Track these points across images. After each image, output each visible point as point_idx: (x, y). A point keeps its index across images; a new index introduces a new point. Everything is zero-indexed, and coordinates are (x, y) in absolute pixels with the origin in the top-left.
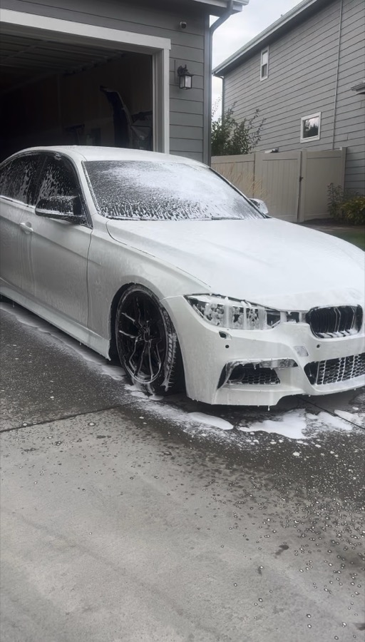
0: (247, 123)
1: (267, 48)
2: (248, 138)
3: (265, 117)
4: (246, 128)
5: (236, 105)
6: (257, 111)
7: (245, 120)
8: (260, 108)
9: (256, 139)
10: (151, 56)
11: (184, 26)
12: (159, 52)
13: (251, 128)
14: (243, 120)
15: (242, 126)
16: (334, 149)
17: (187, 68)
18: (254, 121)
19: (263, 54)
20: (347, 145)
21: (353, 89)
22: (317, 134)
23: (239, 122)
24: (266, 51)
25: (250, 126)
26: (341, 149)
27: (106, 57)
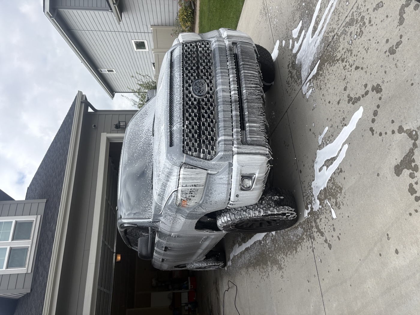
0: (139, 83)
1: (99, 70)
2: (147, 82)
3: (135, 73)
4: (142, 83)
5: (129, 87)
6: (133, 77)
7: (138, 84)
8: (131, 75)
9: (148, 77)
10: (110, 143)
11: (95, 126)
12: (108, 139)
13: (142, 80)
14: (138, 85)
15: (140, 85)
16: (152, 33)
17: (116, 124)
18: (138, 78)
19: (102, 72)
20: (149, 26)
21: (119, 24)
22: (144, 42)
23: (139, 87)
24: (101, 70)
25: (141, 81)
26: (152, 29)
27: (111, 164)
